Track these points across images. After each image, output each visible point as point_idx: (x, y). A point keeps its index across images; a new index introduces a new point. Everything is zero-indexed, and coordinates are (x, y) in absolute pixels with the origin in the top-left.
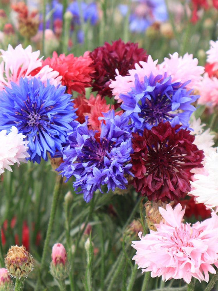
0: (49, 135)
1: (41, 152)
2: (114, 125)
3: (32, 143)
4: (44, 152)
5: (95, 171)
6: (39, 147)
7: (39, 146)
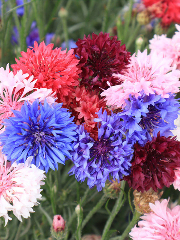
0: (56, 147)
1: (53, 164)
2: (112, 129)
3: (44, 160)
4: (56, 163)
5: (107, 172)
6: (50, 161)
7: (49, 159)
